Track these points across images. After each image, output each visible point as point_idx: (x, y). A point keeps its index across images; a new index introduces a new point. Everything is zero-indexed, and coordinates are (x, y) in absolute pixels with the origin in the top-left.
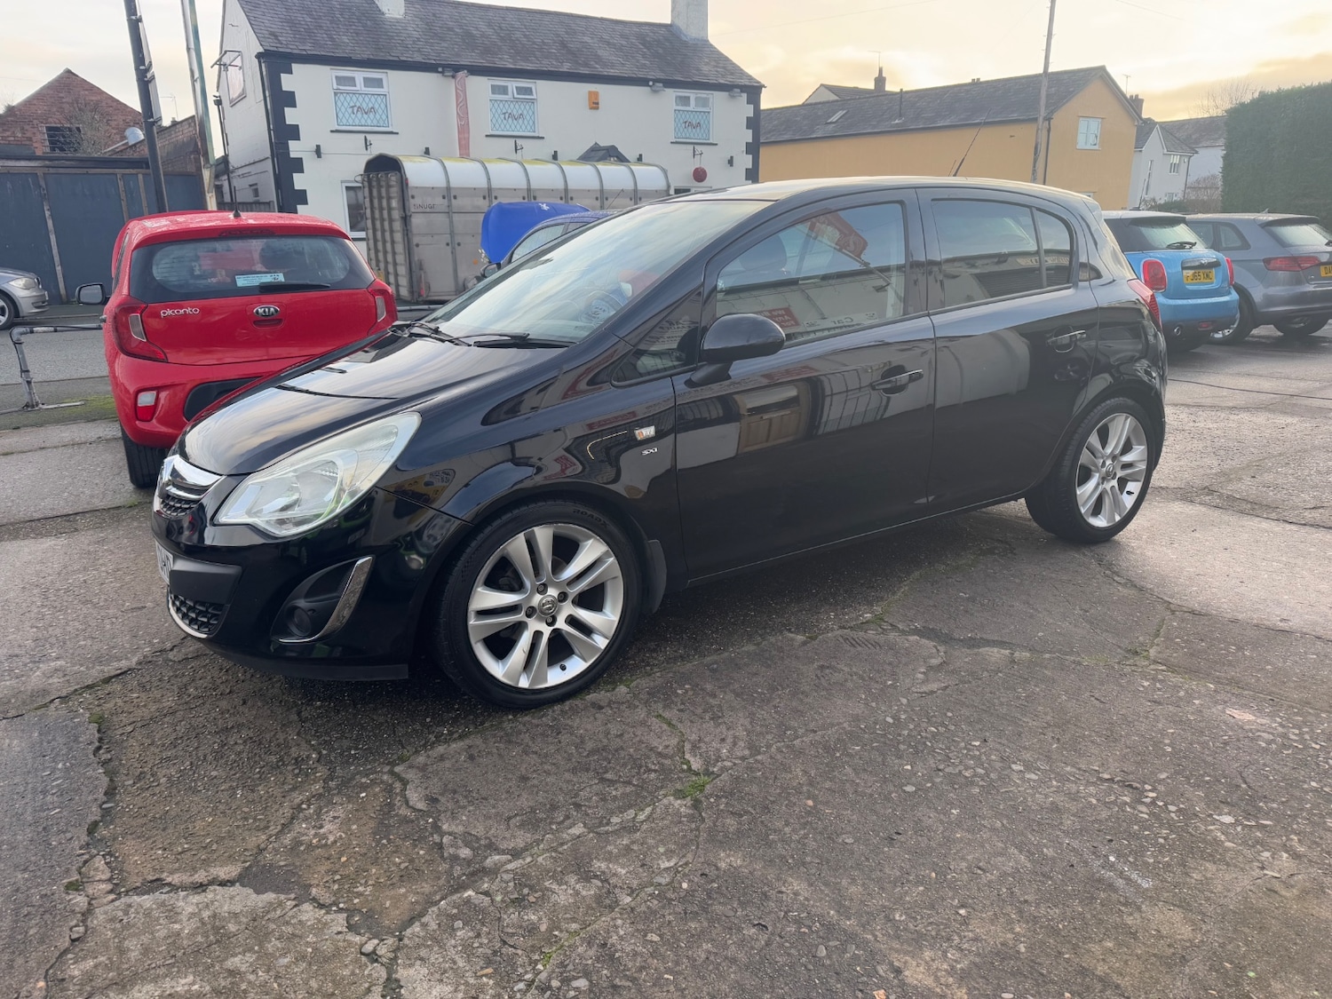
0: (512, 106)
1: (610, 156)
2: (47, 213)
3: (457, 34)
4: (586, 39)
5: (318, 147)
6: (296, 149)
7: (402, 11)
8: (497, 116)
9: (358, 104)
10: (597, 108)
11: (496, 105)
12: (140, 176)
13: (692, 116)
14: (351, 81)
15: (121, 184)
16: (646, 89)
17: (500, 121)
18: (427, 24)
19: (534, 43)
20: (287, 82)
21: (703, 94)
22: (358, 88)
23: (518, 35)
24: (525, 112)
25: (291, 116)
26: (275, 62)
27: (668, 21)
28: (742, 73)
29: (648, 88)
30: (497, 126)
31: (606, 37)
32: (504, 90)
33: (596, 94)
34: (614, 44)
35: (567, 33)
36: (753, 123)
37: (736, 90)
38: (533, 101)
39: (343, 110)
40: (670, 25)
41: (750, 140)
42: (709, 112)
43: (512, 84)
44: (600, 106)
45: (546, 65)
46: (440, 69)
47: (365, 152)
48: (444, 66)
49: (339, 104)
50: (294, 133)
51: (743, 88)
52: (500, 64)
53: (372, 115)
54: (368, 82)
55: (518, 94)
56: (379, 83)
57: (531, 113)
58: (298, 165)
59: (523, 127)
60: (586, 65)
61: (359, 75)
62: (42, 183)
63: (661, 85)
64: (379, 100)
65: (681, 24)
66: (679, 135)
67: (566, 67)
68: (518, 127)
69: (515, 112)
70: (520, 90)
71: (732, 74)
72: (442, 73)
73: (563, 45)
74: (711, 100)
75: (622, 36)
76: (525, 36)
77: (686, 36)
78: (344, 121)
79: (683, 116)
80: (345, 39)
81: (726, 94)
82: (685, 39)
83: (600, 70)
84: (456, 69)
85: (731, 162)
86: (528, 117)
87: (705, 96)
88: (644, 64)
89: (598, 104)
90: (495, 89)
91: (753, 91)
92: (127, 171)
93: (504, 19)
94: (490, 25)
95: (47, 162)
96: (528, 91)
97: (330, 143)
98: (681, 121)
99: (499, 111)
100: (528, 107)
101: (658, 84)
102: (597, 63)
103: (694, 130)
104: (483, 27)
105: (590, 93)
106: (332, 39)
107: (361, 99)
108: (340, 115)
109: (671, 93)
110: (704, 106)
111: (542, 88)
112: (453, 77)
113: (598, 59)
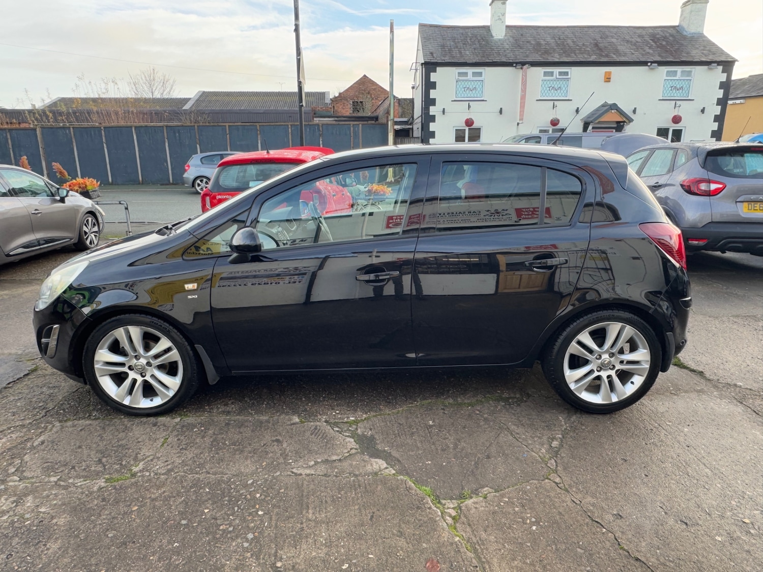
0: (555, 83)
1: (612, 109)
2: (321, 142)
3: (531, 44)
4: (614, 40)
5: (444, 109)
6: (433, 110)
7: (504, 34)
8: (545, 88)
9: (468, 86)
10: (610, 81)
11: (545, 83)
12: (360, 125)
13: (677, 83)
14: (466, 74)
15: (352, 129)
16: (645, 68)
17: (546, 91)
18: (516, 40)
19: (578, 45)
20: (433, 77)
21: (687, 68)
22: (469, 78)
23: (569, 42)
24: (562, 86)
25: (433, 94)
26: (429, 66)
27: (677, 24)
28: (722, 52)
29: (647, 67)
30: (544, 94)
31: (627, 38)
32: (552, 74)
33: (610, 73)
34: (631, 42)
35: (601, 38)
36: (726, 86)
37: (713, 64)
38: (568, 79)
39: (460, 89)
40: (678, 26)
41: (721, 96)
42: (690, 80)
43: (556, 70)
44: (611, 80)
45: (580, 58)
46: (514, 65)
47: (468, 111)
48: (517, 63)
49: (458, 86)
50: (433, 102)
51: (719, 63)
52: (550, 59)
53: (474, 92)
54: (474, 74)
55: (559, 76)
56: (480, 74)
57: (566, 86)
58: (433, 119)
59: (560, 94)
60: (607, 56)
61: (470, 71)
62: (321, 129)
63: (656, 64)
64: (479, 83)
65: (685, 25)
66: (666, 95)
67: (593, 58)
68: (557, 94)
69: (556, 86)
70: (560, 73)
71: (714, 54)
72: (515, 66)
73: (596, 45)
74: (693, 72)
75: (639, 36)
76: (573, 42)
77: (686, 32)
78: (459, 95)
79: (671, 83)
80: (467, 53)
81: (706, 67)
82: (685, 33)
83: (616, 58)
84: (523, 64)
85: (703, 111)
86: (564, 89)
87: (689, 69)
88: (648, 53)
89: (610, 78)
90: (546, 74)
91: (727, 65)
92: (355, 123)
93: (563, 33)
94: (553, 38)
95: (336, 119)
96: (566, 74)
97: (450, 107)
98: (669, 86)
99: (546, 86)
100: (564, 83)
101: (653, 64)
102: (614, 54)
103: (677, 92)
104: (549, 39)
105: (606, 72)
106: (460, 53)
107: (469, 83)
108: (458, 92)
109: (664, 69)
110: (688, 76)
111: (574, 71)
112: (522, 68)
113: (617, 52)
